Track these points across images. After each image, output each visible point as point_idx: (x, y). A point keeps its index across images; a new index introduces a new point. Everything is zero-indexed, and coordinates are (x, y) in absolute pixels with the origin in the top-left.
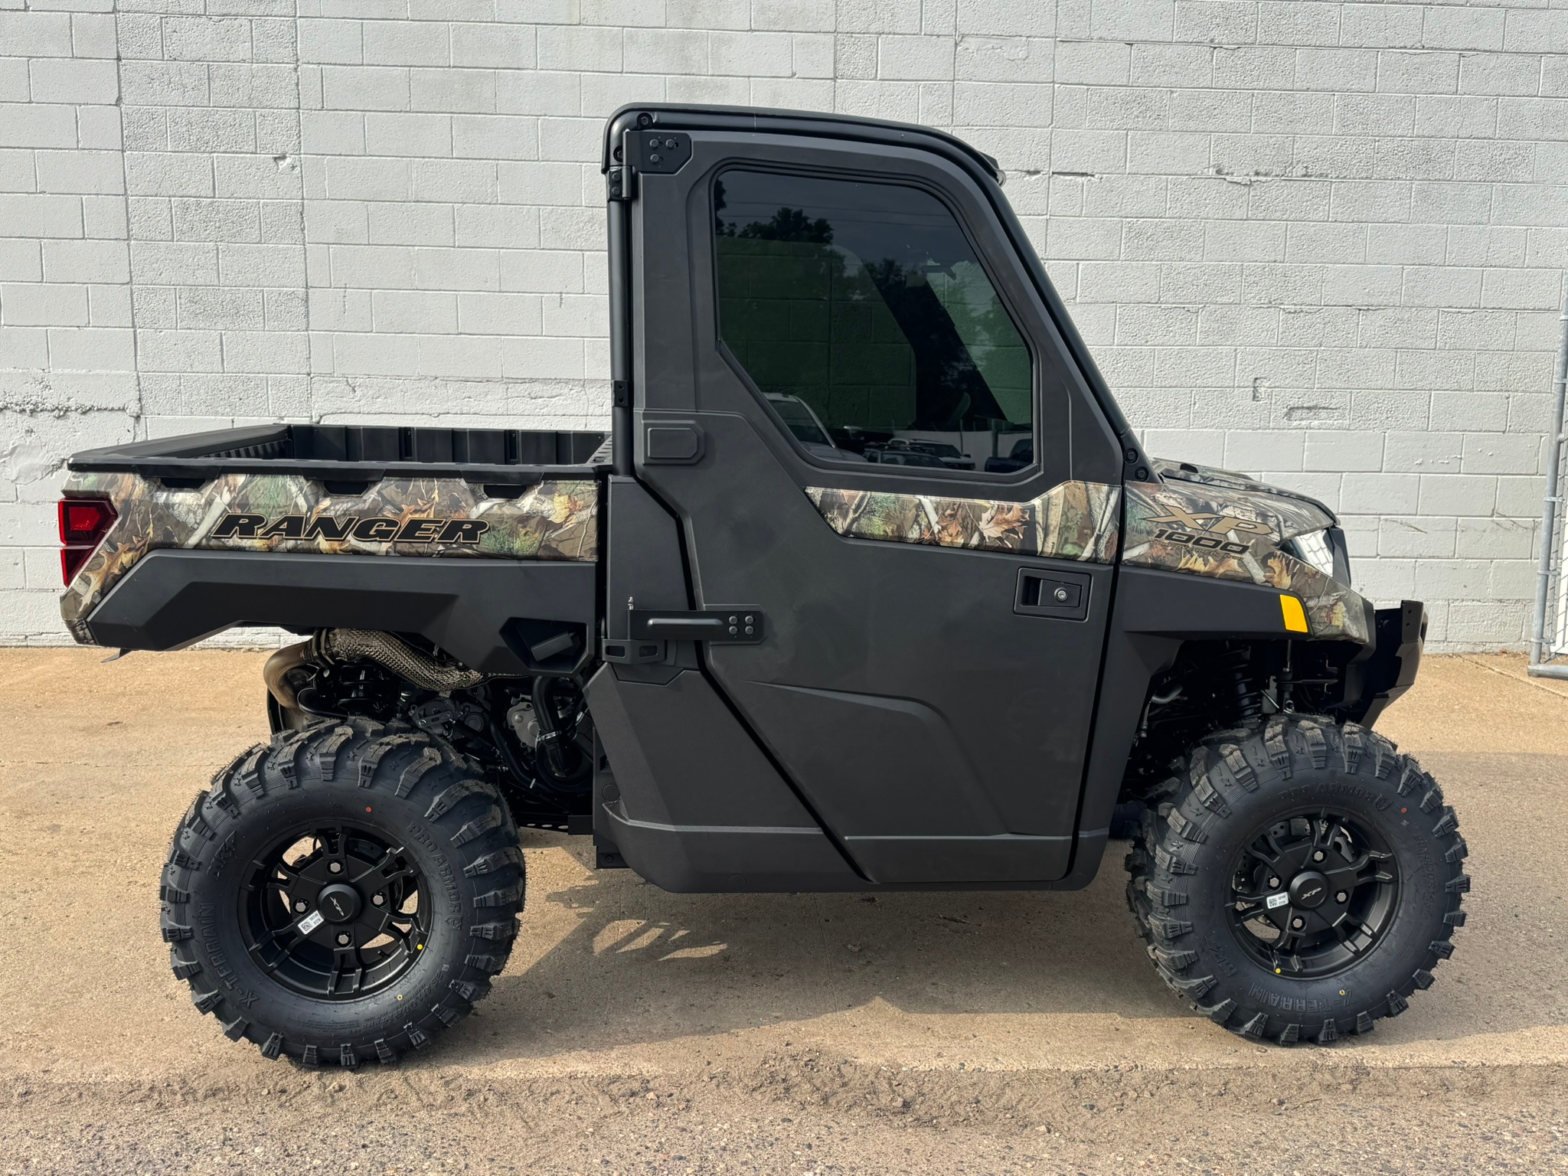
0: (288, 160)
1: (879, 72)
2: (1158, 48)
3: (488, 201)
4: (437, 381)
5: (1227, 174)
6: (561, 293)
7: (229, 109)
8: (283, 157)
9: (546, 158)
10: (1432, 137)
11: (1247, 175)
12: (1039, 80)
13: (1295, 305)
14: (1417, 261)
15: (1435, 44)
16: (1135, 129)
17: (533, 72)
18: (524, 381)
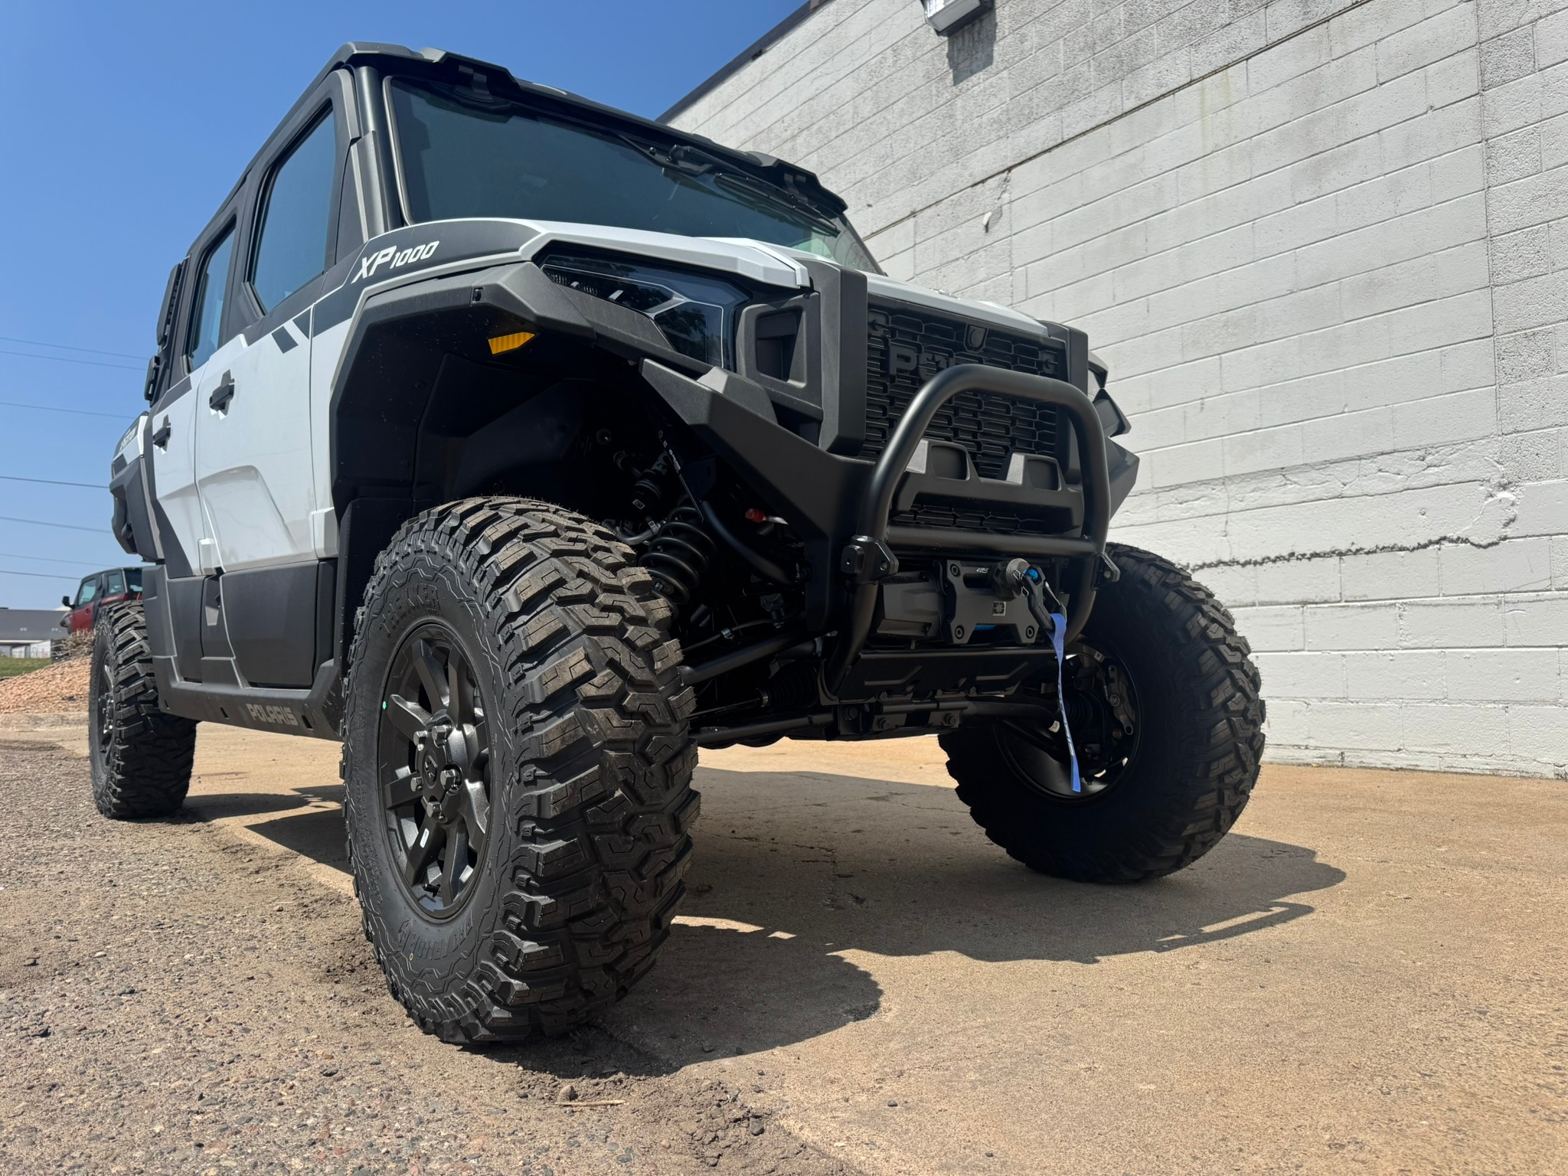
3: (1141, 333)
6: (1202, 399)
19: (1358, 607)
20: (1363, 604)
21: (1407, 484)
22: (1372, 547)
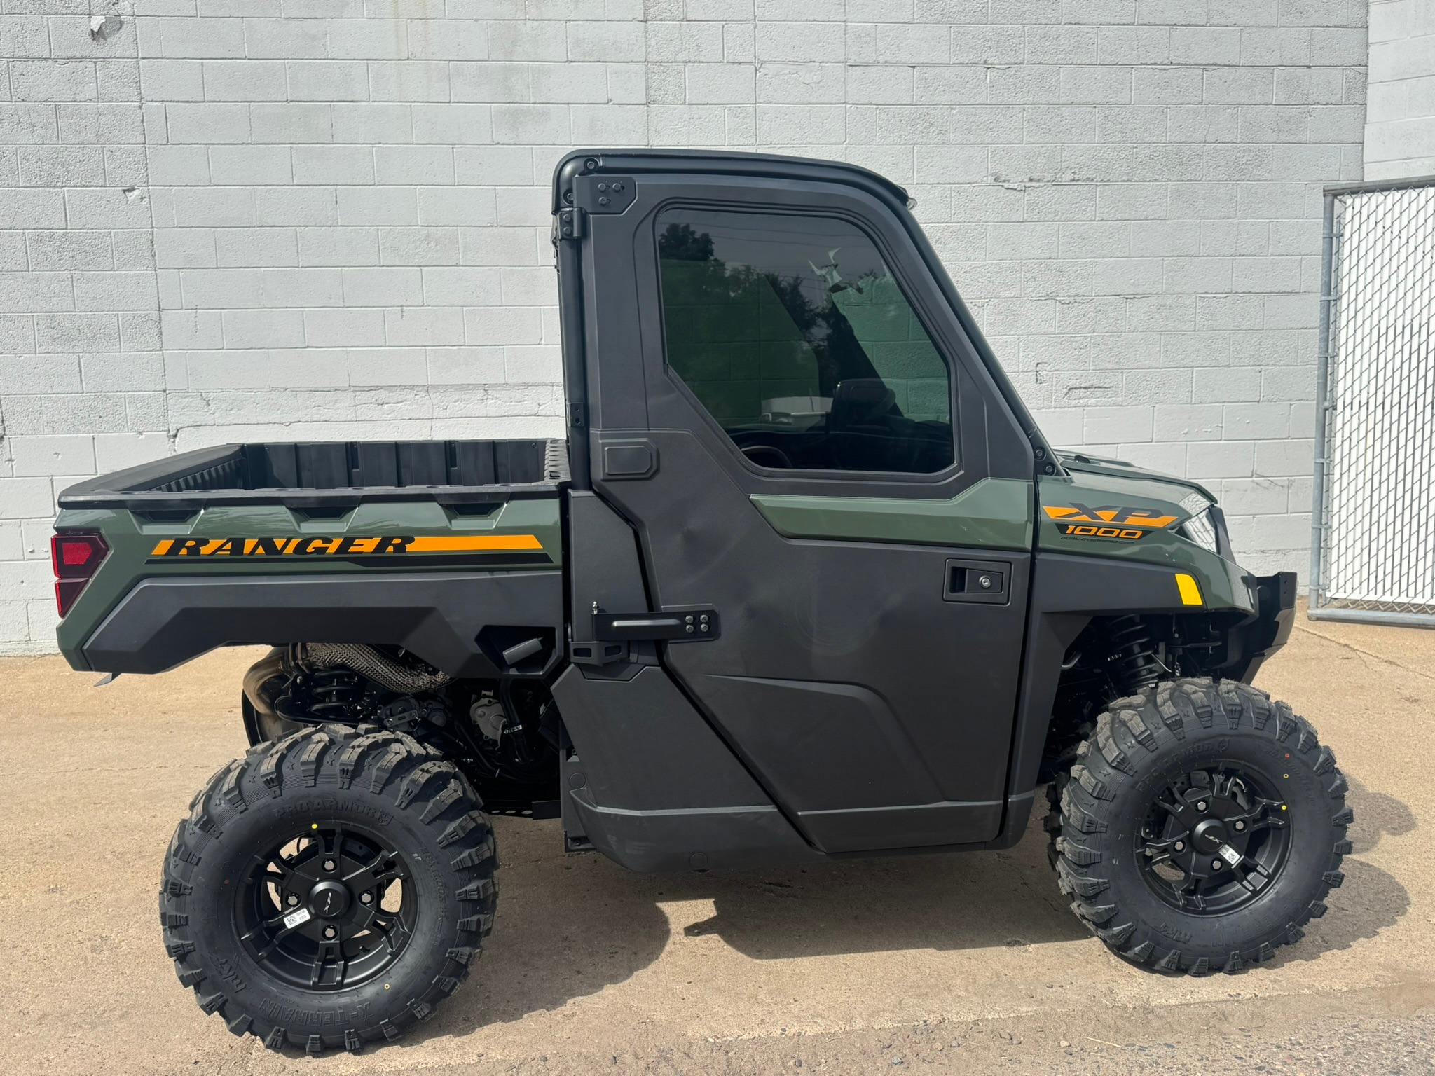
0: (136, 193)
1: (687, 98)
2: (938, 70)
3: (329, 224)
4: (287, 391)
5: (1004, 181)
6: (402, 306)
7: (78, 146)
8: (132, 190)
9: (382, 182)
10: (1183, 142)
11: (1022, 182)
12: (833, 102)
13: (1069, 296)
14: (1175, 253)
15: (1181, 61)
16: (922, 143)
17: (366, 104)
18: (371, 389)
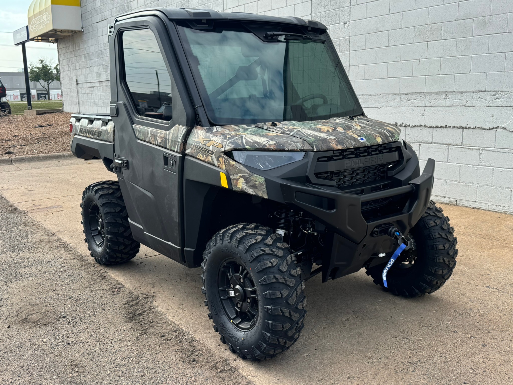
3: (399, 28)
4: (381, 95)
6: (420, 59)
7: (334, 10)
8: (346, 23)
18: (406, 94)
19: (467, 148)
20: (469, 147)
21: (488, 105)
22: (474, 127)
